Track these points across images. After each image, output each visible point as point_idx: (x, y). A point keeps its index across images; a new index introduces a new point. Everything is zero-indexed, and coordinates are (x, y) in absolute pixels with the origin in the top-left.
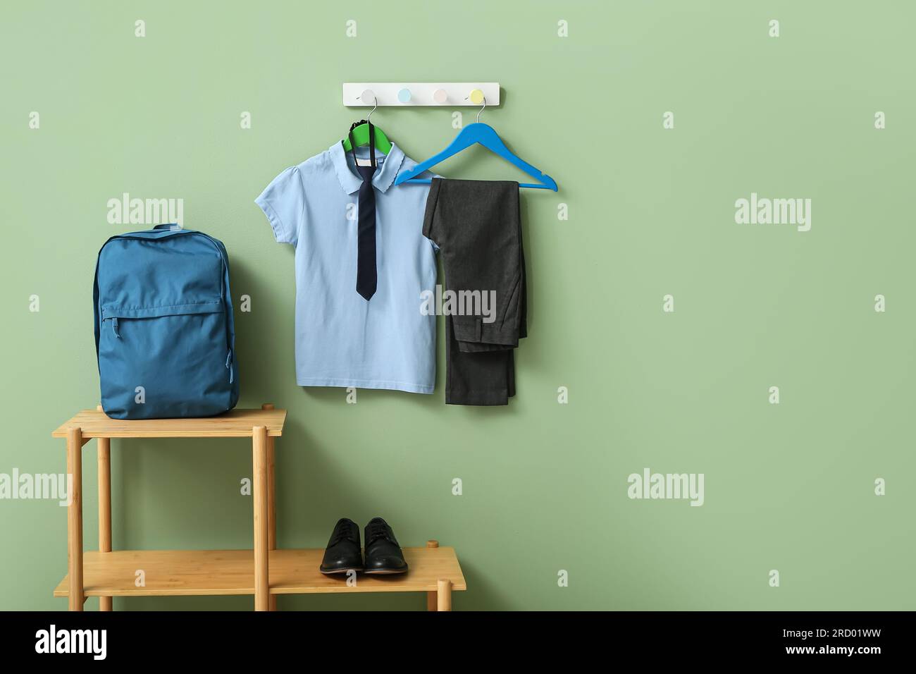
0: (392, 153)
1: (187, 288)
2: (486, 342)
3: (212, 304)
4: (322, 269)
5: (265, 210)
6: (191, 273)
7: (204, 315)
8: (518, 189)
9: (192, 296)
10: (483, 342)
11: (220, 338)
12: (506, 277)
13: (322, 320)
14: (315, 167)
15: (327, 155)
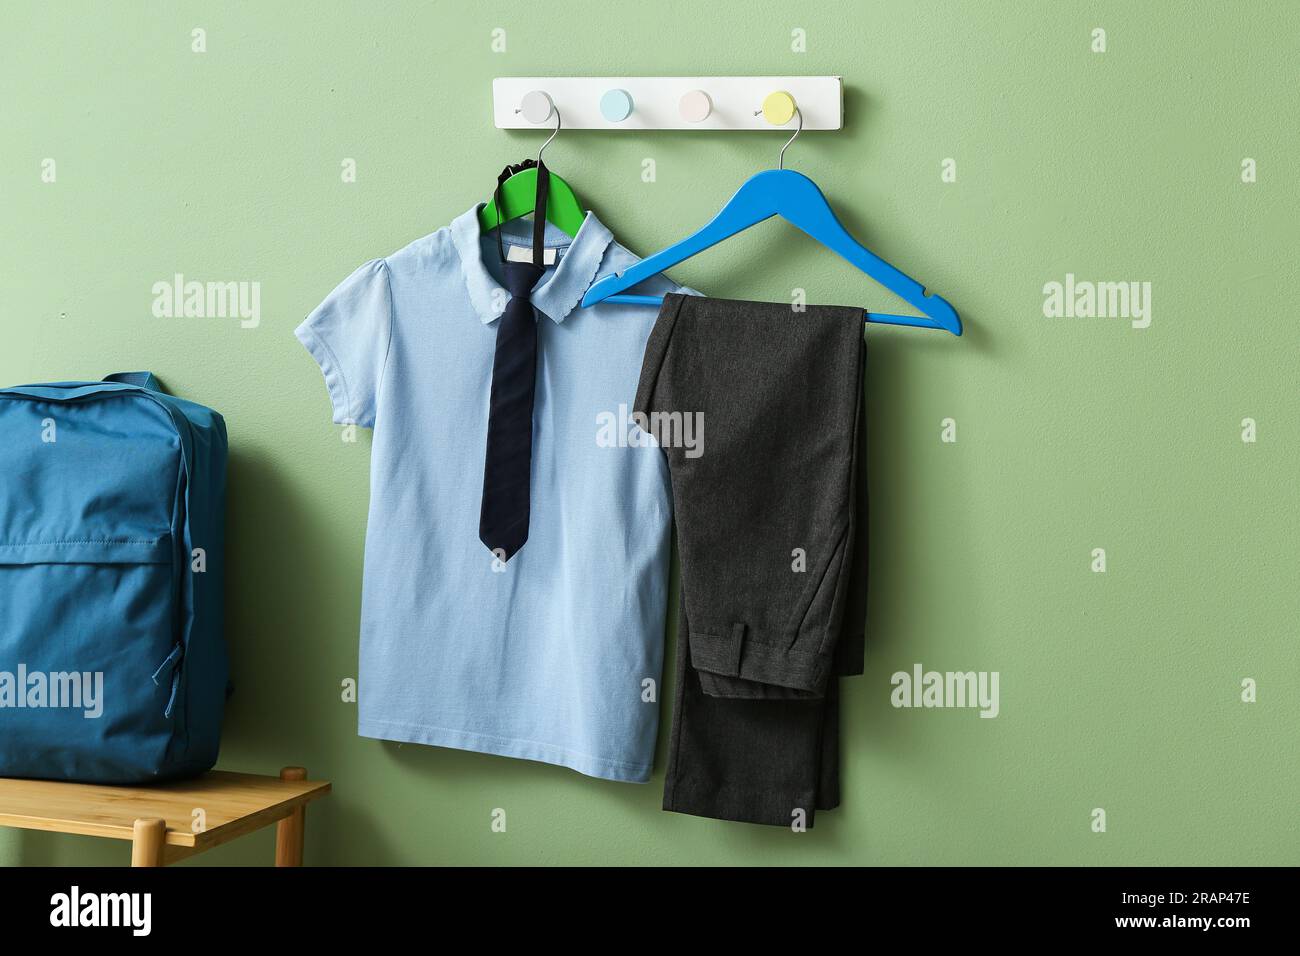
0: (582, 236)
1: (92, 509)
2: (751, 677)
3: (140, 545)
4: (421, 488)
5: (312, 352)
6: (107, 477)
7: (122, 568)
8: (862, 328)
9: (101, 527)
10: (742, 677)
11: (154, 616)
12: (816, 529)
13: (413, 597)
14: (420, 260)
15: (447, 234)
